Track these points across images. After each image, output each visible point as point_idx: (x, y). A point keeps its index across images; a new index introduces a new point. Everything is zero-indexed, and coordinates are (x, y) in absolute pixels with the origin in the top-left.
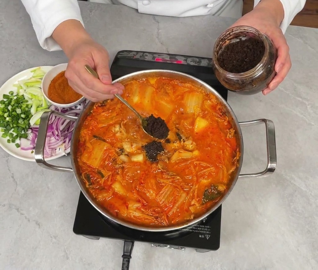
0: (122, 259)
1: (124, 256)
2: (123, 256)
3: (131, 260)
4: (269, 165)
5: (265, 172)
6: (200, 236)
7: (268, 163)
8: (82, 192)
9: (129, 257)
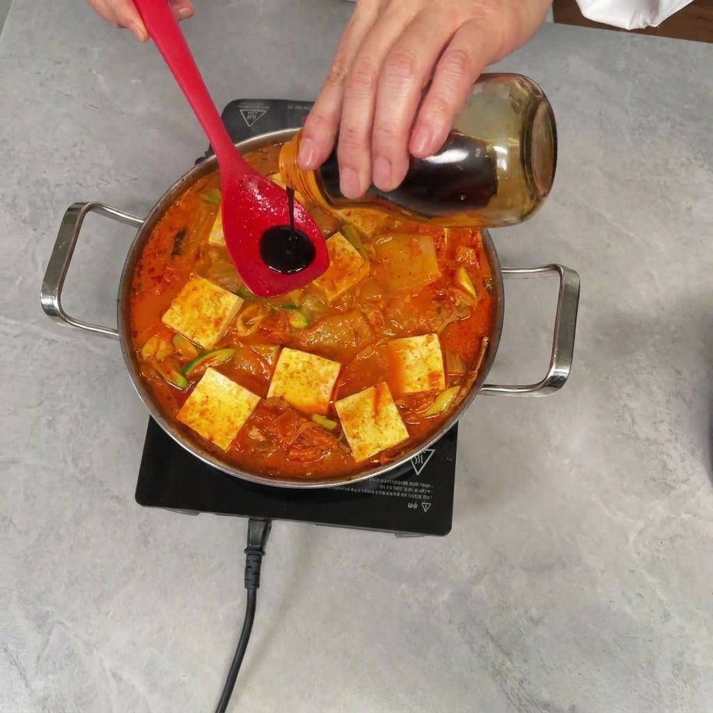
0: (245, 556)
1: (248, 551)
2: (246, 550)
3: (264, 558)
4: (553, 369)
5: (541, 385)
6: (410, 506)
7: (551, 366)
8: (154, 418)
9: (260, 553)
